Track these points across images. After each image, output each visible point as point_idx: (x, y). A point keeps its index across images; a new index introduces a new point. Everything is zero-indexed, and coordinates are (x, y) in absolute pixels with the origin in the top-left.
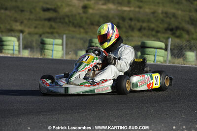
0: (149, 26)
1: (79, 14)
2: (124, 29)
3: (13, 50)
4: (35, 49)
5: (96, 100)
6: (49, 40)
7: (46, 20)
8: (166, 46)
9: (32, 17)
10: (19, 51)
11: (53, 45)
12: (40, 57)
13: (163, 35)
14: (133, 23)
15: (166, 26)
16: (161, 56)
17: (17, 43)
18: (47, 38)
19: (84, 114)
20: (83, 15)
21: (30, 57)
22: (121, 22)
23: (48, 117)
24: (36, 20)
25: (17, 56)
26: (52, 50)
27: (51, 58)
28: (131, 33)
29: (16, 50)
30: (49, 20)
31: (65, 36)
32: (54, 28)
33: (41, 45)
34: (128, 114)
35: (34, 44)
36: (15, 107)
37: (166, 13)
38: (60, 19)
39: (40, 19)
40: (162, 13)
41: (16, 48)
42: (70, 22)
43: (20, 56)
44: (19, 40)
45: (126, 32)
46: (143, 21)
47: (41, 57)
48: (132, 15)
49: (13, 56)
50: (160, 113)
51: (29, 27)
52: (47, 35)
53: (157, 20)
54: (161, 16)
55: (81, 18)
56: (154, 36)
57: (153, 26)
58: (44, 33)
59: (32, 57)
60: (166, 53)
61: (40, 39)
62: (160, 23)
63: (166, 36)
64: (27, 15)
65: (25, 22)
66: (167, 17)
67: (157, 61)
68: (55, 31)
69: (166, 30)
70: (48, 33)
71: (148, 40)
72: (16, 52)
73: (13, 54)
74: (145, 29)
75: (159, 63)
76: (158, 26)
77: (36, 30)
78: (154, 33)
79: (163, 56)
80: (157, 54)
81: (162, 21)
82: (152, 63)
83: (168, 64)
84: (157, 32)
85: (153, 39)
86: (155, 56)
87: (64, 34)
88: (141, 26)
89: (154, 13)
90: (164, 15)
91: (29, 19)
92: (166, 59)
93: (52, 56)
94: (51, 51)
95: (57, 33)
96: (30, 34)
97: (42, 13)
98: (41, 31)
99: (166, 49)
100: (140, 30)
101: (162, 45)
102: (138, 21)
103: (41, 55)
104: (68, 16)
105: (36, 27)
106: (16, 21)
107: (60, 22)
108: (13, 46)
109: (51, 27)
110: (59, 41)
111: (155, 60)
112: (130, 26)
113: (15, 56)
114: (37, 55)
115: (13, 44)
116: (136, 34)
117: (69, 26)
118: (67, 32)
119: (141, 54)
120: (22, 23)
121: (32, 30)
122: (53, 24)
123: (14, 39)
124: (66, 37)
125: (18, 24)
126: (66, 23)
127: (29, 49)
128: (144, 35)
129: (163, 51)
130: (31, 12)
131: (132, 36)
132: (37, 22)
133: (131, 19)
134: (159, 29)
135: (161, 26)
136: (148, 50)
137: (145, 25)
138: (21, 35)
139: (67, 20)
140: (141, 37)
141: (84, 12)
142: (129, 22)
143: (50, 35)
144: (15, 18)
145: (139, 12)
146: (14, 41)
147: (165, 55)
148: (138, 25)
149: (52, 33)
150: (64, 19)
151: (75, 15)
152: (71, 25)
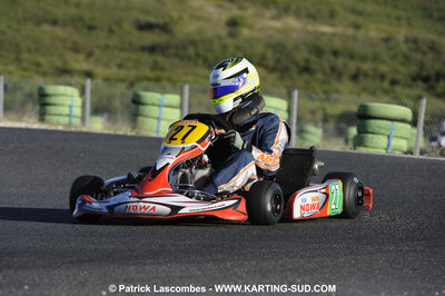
0: (374, 70)
1: (220, 38)
2: (320, 76)
3: (69, 116)
4: (119, 116)
5: (254, 233)
6: (150, 96)
7: (143, 49)
8: (415, 115)
9: (113, 42)
10: (83, 119)
11: (159, 106)
12: (130, 133)
13: (407, 91)
14: (340, 62)
15: (414, 69)
16: (402, 138)
17: (78, 101)
18: (146, 90)
19: (229, 265)
20: (229, 41)
21: (107, 132)
22: (313, 58)
23: (147, 268)
24: (122, 50)
25: (78, 129)
26: (158, 119)
27: (154, 135)
28: (335, 84)
29: (76, 117)
30: (152, 49)
31: (187, 88)
32: (163, 69)
33: (133, 106)
34: (327, 267)
35: (117, 103)
36: (73, 244)
37: (415, 41)
38: (177, 48)
39: (131, 48)
40: (407, 40)
41: (77, 111)
42: (198, 55)
43: (85, 129)
44: (82, 92)
45: (324, 82)
46: (364, 59)
47: (133, 134)
48: (338, 44)
49: (68, 130)
50: (399, 267)
51: (106, 66)
52: (145, 84)
53: (394, 57)
54: (404, 48)
55: (224, 47)
56: (386, 92)
57: (383, 68)
58: (139, 79)
59: (112, 132)
60: (414, 131)
61: (130, 94)
62: (402, 64)
63: (415, 92)
64: (101, 37)
65: (98, 52)
66: (417, 49)
67: (395, 149)
68: (165, 74)
69: (415, 78)
70: (149, 79)
71: (373, 101)
72: (77, 121)
73: (70, 124)
74: (366, 75)
75: (397, 153)
76: (396, 71)
77: (123, 73)
78: (386, 85)
79: (406, 139)
80: (394, 133)
81: (407, 58)
82: (383, 152)
83: (417, 155)
84: (394, 82)
85: (386, 98)
86: (389, 137)
87: (185, 82)
88: (358, 69)
89: (387, 40)
90: (411, 45)
91: (107, 47)
92: (413, 145)
93: (157, 132)
94: (155, 121)
95: (170, 80)
96: (107, 80)
97: (136, 33)
98: (132, 74)
99: (414, 123)
100: (355, 77)
101: (406, 112)
102: (352, 57)
103: (133, 128)
104: (193, 43)
105: (120, 66)
106: (76, 49)
107: (176, 55)
108: (71, 107)
109: (155, 66)
110: (174, 99)
111: (389, 145)
112: (333, 69)
113: (73, 129)
114: (124, 129)
115: (68, 102)
116: (346, 86)
117: (196, 64)
118: (190, 78)
119: (359, 132)
120: (89, 54)
121: (113, 71)
122: (160, 58)
123: (73, 92)
124: (190, 90)
125: (81, 57)
126: (189, 58)
127: (106, 115)
128: (365, 90)
129: (408, 126)
130: (111, 31)
131: (337, 91)
132: (124, 55)
133: (335, 53)
134: (399, 77)
135: (403, 70)
136: (374, 123)
137: (366, 66)
138: (88, 82)
139: (191, 51)
140: (358, 95)
141: (232, 35)
142: (332, 59)
143: (152, 84)
144: (75, 44)
145: (355, 38)
146: (71, 96)
147: (412, 135)
148: (352, 66)
149: (157, 80)
150: (185, 48)
151: (211, 42)
152: (200, 61)
